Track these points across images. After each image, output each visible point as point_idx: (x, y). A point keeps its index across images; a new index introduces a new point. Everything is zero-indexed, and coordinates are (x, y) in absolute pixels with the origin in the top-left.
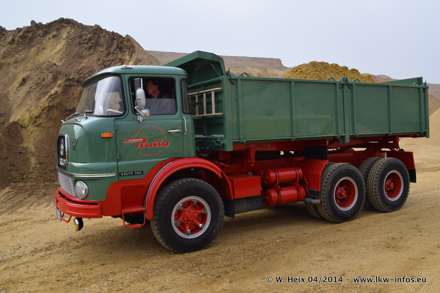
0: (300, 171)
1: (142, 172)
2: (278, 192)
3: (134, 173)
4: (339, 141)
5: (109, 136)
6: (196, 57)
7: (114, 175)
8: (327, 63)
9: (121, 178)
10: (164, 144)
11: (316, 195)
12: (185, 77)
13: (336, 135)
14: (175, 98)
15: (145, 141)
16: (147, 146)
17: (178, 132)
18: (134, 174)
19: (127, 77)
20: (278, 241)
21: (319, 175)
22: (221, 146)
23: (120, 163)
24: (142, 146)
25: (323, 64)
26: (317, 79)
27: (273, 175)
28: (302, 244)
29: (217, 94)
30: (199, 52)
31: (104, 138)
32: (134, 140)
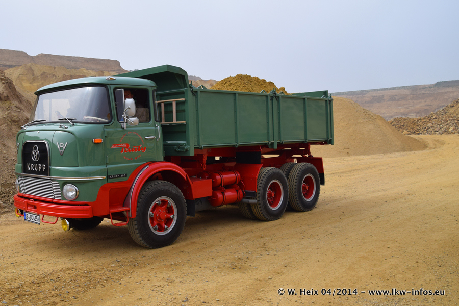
0: (239, 175)
1: (126, 175)
2: (223, 194)
3: (120, 175)
4: (268, 148)
5: (100, 142)
6: (165, 70)
7: (104, 177)
8: (250, 76)
9: (110, 181)
10: (142, 149)
11: (253, 195)
12: (155, 88)
13: (268, 142)
14: (149, 108)
15: (128, 146)
16: (130, 151)
17: (152, 139)
18: (120, 177)
19: (112, 87)
20: (113, 265)
21: (256, 178)
22: (184, 151)
23: (109, 167)
24: (125, 151)
25: (247, 76)
26: (247, 91)
27: (218, 177)
28: (140, 268)
29: (177, 103)
30: (168, 66)
31: (95, 143)
32: (120, 145)
